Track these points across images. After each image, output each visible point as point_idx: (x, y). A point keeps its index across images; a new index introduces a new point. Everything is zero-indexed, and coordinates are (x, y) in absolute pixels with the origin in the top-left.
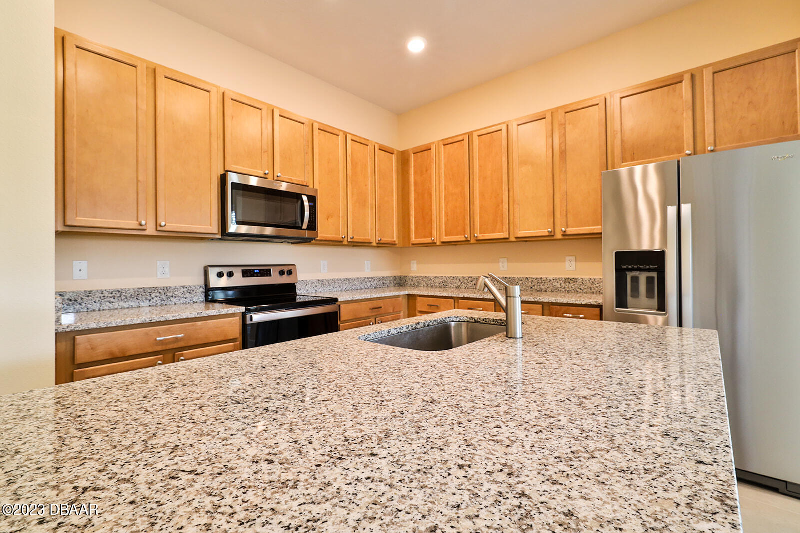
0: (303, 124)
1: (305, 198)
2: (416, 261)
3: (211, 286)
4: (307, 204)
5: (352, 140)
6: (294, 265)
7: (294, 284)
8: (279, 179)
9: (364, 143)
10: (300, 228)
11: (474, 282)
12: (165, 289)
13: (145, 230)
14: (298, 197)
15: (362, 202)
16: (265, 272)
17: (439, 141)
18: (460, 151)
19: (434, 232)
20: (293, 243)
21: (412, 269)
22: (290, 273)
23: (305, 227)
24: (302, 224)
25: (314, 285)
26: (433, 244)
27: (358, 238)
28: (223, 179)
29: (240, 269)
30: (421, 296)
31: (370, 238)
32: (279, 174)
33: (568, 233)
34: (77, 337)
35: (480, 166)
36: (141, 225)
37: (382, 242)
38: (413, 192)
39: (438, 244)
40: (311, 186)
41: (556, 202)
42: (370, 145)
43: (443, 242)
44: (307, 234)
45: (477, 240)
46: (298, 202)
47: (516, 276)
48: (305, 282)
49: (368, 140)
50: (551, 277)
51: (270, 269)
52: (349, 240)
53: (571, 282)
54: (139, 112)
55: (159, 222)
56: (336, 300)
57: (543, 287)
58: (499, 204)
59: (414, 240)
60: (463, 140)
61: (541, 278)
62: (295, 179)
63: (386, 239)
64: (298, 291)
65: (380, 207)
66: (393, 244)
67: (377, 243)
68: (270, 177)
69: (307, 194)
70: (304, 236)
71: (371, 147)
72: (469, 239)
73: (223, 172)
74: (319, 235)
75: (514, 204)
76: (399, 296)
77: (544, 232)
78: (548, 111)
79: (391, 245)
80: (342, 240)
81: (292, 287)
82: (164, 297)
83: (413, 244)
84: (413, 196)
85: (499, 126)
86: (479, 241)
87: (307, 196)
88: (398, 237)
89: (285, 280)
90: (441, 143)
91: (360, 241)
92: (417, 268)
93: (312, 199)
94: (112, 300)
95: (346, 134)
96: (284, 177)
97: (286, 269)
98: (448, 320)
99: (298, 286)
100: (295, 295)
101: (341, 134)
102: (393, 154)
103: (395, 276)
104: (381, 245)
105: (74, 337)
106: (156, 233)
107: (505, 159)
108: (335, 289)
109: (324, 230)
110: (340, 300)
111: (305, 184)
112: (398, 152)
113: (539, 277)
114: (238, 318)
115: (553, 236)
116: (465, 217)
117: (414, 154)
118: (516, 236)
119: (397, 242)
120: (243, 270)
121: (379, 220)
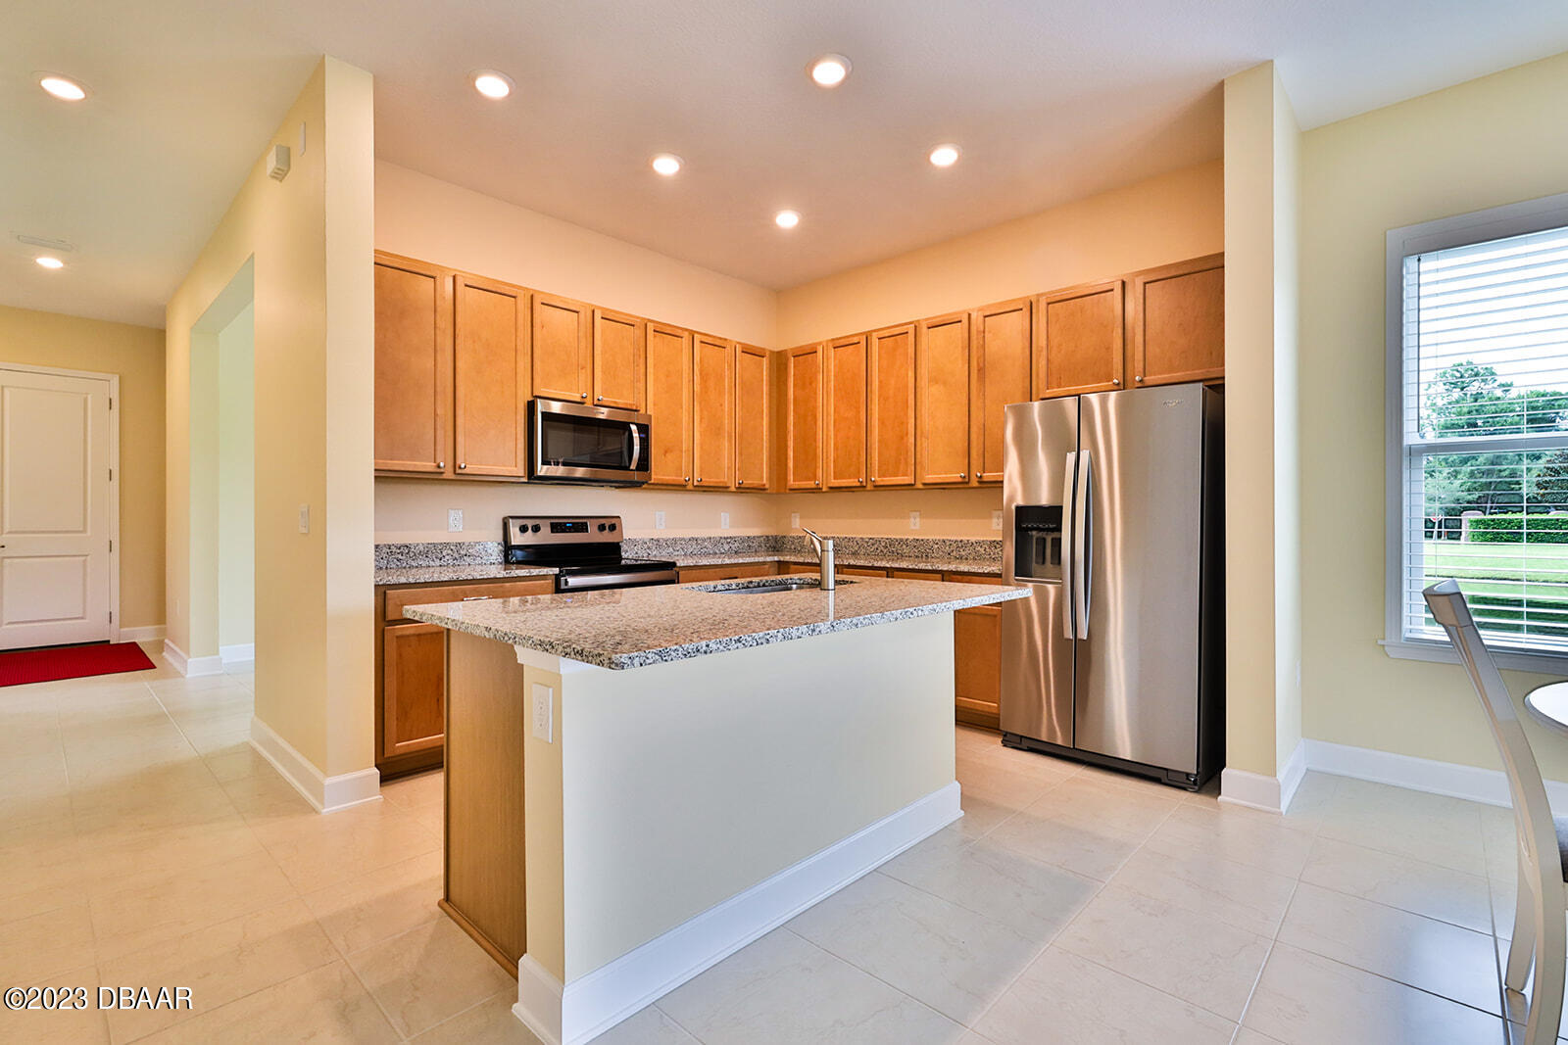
0: (633, 326)
1: (634, 428)
2: (798, 515)
3: (513, 544)
4: (636, 435)
5: (702, 342)
6: (619, 517)
7: (618, 543)
8: (600, 403)
9: (718, 344)
10: (627, 468)
11: (876, 546)
12: (459, 545)
13: (442, 473)
14: (625, 426)
15: (714, 430)
16: (579, 525)
17: (827, 341)
18: (854, 357)
19: (819, 472)
20: (616, 487)
21: (793, 526)
22: (613, 528)
23: (633, 467)
24: (630, 464)
25: (646, 546)
26: (817, 490)
27: (708, 481)
28: (531, 407)
29: (549, 521)
30: (795, 563)
31: (726, 480)
32: (600, 398)
33: (985, 480)
34: (388, 592)
35: (880, 382)
36: (439, 467)
37: (742, 486)
38: (792, 414)
39: (824, 490)
40: (642, 411)
41: (972, 438)
42: (728, 348)
43: (831, 488)
44: (637, 476)
45: (875, 486)
46: (624, 434)
47: (931, 538)
48: (634, 542)
49: (726, 340)
50: (973, 539)
51: (586, 523)
52: (695, 484)
53: (998, 546)
54: (438, 332)
55: (458, 462)
56: (673, 564)
57: (963, 553)
58: (902, 437)
59: (792, 482)
60: (859, 343)
61: (961, 541)
62: (621, 402)
63: (748, 482)
64: (623, 554)
65: (741, 436)
66: (761, 489)
67: (737, 488)
68: (589, 401)
69: (636, 421)
70: (632, 479)
71: (729, 349)
72: (864, 484)
73: (531, 399)
74: (653, 476)
75: (921, 436)
76: (764, 563)
77: (955, 476)
78: (964, 311)
79: (760, 490)
80: (684, 483)
81: (615, 548)
82: (456, 555)
83: (791, 490)
84: (792, 418)
85: (906, 327)
86: (877, 487)
87: (637, 425)
88: (770, 479)
89: (606, 537)
90: (831, 345)
91: (711, 484)
92: (797, 525)
93: (644, 429)
94: (400, 557)
95: (692, 333)
96: (607, 400)
97: (607, 523)
98: (790, 581)
99: (624, 547)
100: (621, 558)
101: (686, 335)
102: (763, 357)
103: (767, 537)
104: (742, 490)
105: (385, 592)
106: (453, 477)
107: (911, 374)
108: (677, 553)
109: (659, 471)
110: (678, 565)
111: (634, 408)
112: (772, 352)
113: (959, 539)
114: (550, 581)
115: (968, 483)
116: (859, 454)
117: (794, 357)
118: (924, 481)
119: (767, 486)
120: (552, 524)
121: (741, 454)
